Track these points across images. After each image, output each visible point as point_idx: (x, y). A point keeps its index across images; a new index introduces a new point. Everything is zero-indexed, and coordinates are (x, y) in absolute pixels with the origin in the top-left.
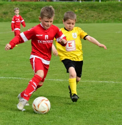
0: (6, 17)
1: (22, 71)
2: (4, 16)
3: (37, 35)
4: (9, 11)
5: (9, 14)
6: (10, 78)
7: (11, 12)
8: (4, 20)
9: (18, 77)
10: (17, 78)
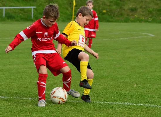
0: (134, 15)
1: (157, 95)
2: (131, 14)
3: (37, 33)
4: (138, 7)
5: (138, 11)
6: (139, 104)
7: (141, 7)
8: (132, 19)
9: (152, 103)
10: (150, 105)
